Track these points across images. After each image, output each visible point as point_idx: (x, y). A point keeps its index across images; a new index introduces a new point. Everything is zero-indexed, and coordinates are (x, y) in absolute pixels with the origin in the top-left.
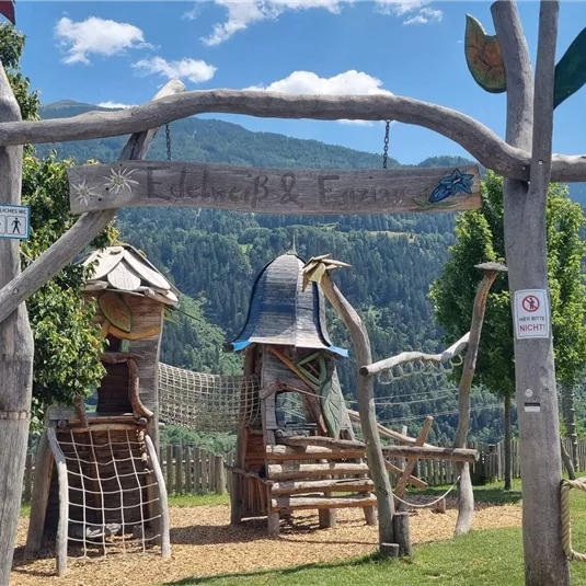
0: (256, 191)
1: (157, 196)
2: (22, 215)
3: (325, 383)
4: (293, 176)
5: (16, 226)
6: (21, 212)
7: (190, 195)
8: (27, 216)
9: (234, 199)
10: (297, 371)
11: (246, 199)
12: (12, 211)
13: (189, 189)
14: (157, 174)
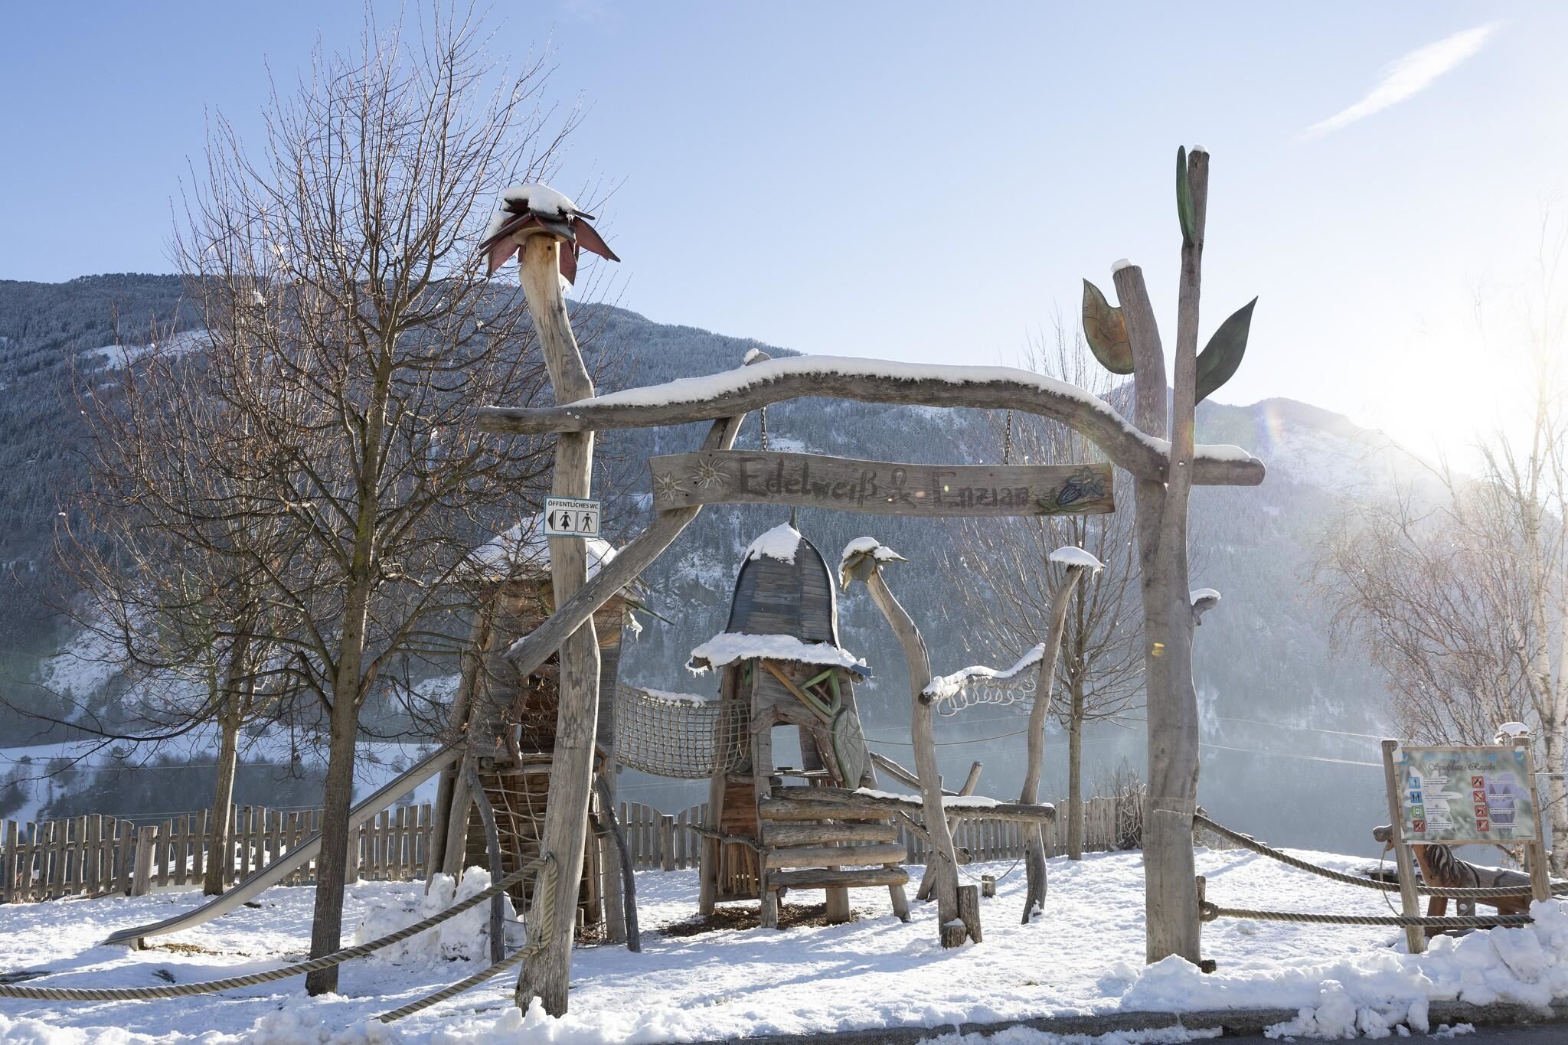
0: (863, 489)
1: (750, 492)
2: (594, 510)
3: (840, 713)
4: (904, 471)
5: (587, 523)
6: (592, 506)
7: (789, 491)
8: (598, 511)
9: (837, 496)
10: (800, 697)
11: (852, 498)
12: (583, 505)
13: (788, 484)
14: (750, 467)
